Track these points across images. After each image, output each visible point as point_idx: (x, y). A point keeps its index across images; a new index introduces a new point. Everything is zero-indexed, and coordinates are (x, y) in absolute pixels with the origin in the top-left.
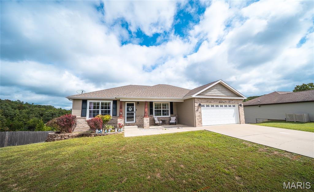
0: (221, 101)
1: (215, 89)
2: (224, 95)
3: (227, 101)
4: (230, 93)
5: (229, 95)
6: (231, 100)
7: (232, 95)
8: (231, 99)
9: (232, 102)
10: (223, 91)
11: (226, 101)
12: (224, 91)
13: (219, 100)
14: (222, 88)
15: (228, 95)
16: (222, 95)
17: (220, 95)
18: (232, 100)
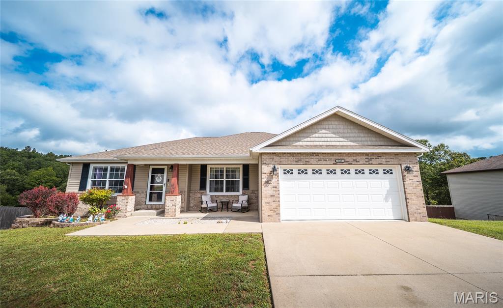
0: (339, 158)
1: (324, 131)
2: (352, 144)
3: (362, 160)
4: (374, 139)
5: (370, 143)
6: (375, 157)
7: (379, 143)
8: (373, 154)
9: (379, 161)
10: (348, 135)
11: (358, 158)
12: (351, 135)
13: (333, 158)
14: (346, 127)
15: (366, 143)
16: (345, 143)
17: (338, 143)
18: (379, 155)
